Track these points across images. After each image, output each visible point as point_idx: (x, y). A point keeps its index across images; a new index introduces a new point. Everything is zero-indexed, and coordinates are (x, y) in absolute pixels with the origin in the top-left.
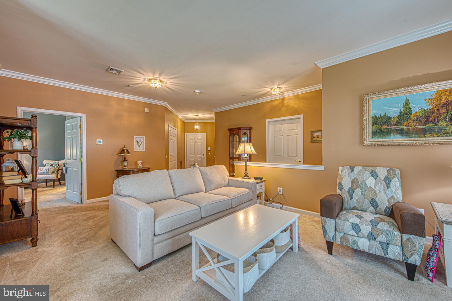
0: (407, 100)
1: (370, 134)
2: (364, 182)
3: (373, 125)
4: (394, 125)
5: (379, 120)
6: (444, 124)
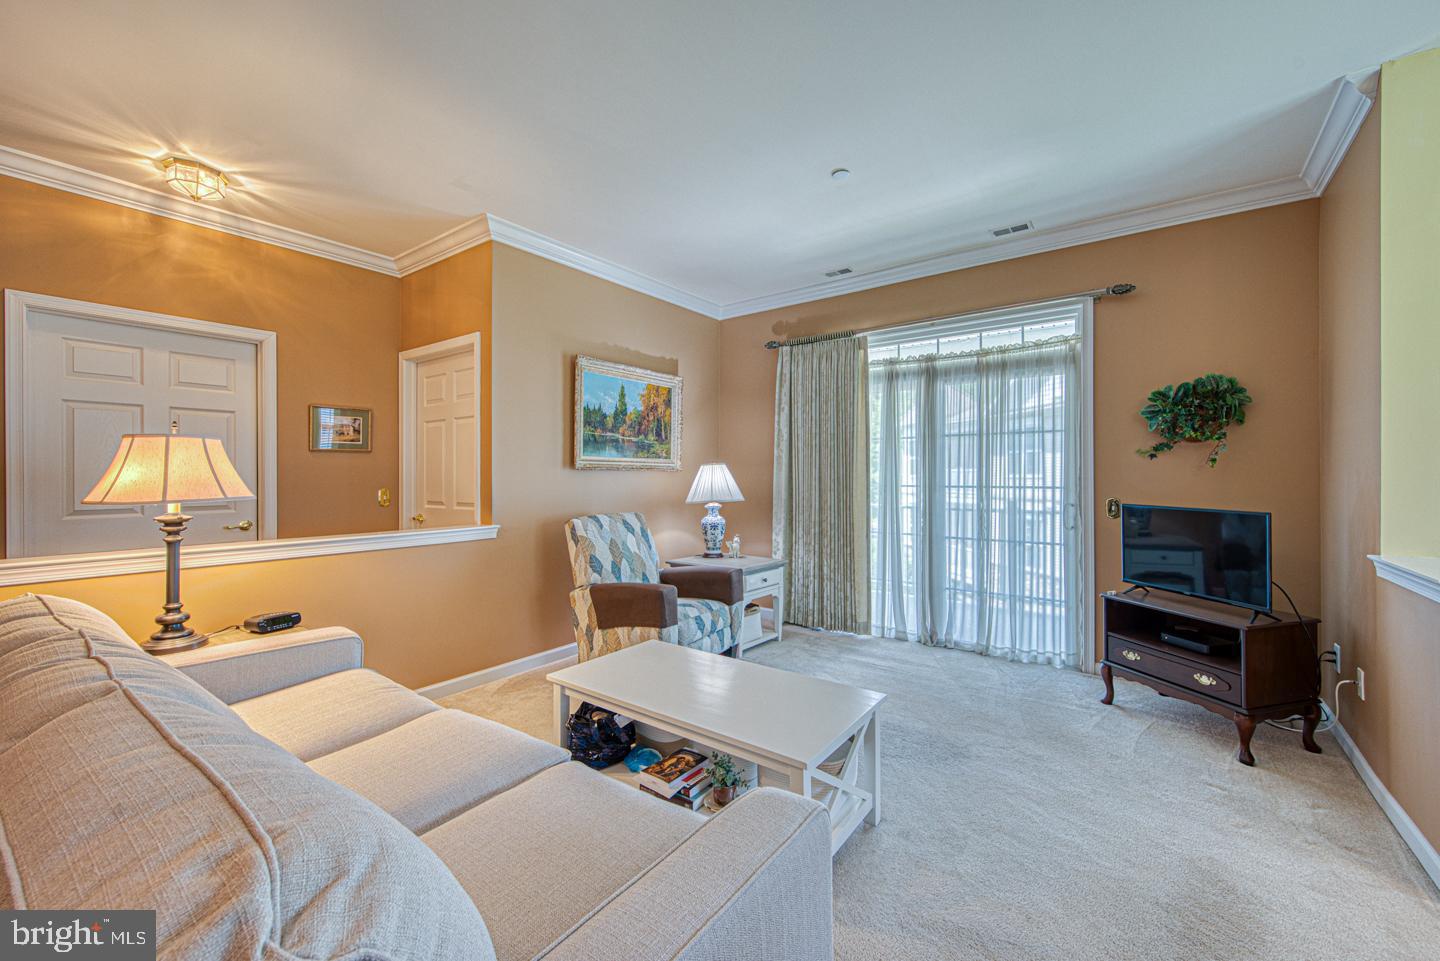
0: (623, 388)
1: (582, 444)
2: (625, 546)
3: (585, 426)
4: (610, 431)
5: (593, 417)
6: (652, 438)
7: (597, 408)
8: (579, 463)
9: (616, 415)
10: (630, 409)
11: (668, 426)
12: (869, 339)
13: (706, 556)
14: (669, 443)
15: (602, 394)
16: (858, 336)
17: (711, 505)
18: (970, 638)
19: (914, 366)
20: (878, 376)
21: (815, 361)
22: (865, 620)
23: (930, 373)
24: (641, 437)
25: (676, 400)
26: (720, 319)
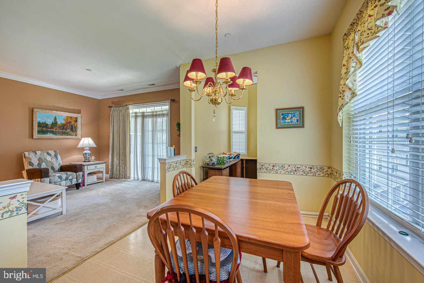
0: (55, 117)
1: (37, 132)
2: (45, 159)
3: (38, 127)
4: (50, 129)
5: (42, 125)
6: (68, 130)
7: (44, 122)
8: (35, 137)
9: (52, 124)
10: (59, 123)
11: (76, 128)
12: (130, 107)
13: (84, 161)
14: (77, 132)
15: (46, 119)
16: (128, 106)
17: (86, 148)
18: (151, 179)
19: (140, 114)
20: (132, 116)
21: (119, 112)
22: (129, 176)
23: (144, 116)
24: (64, 130)
25: (79, 121)
26: (99, 99)
